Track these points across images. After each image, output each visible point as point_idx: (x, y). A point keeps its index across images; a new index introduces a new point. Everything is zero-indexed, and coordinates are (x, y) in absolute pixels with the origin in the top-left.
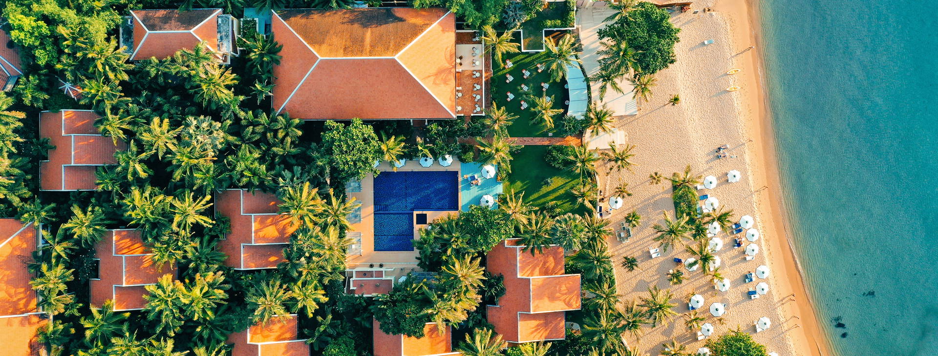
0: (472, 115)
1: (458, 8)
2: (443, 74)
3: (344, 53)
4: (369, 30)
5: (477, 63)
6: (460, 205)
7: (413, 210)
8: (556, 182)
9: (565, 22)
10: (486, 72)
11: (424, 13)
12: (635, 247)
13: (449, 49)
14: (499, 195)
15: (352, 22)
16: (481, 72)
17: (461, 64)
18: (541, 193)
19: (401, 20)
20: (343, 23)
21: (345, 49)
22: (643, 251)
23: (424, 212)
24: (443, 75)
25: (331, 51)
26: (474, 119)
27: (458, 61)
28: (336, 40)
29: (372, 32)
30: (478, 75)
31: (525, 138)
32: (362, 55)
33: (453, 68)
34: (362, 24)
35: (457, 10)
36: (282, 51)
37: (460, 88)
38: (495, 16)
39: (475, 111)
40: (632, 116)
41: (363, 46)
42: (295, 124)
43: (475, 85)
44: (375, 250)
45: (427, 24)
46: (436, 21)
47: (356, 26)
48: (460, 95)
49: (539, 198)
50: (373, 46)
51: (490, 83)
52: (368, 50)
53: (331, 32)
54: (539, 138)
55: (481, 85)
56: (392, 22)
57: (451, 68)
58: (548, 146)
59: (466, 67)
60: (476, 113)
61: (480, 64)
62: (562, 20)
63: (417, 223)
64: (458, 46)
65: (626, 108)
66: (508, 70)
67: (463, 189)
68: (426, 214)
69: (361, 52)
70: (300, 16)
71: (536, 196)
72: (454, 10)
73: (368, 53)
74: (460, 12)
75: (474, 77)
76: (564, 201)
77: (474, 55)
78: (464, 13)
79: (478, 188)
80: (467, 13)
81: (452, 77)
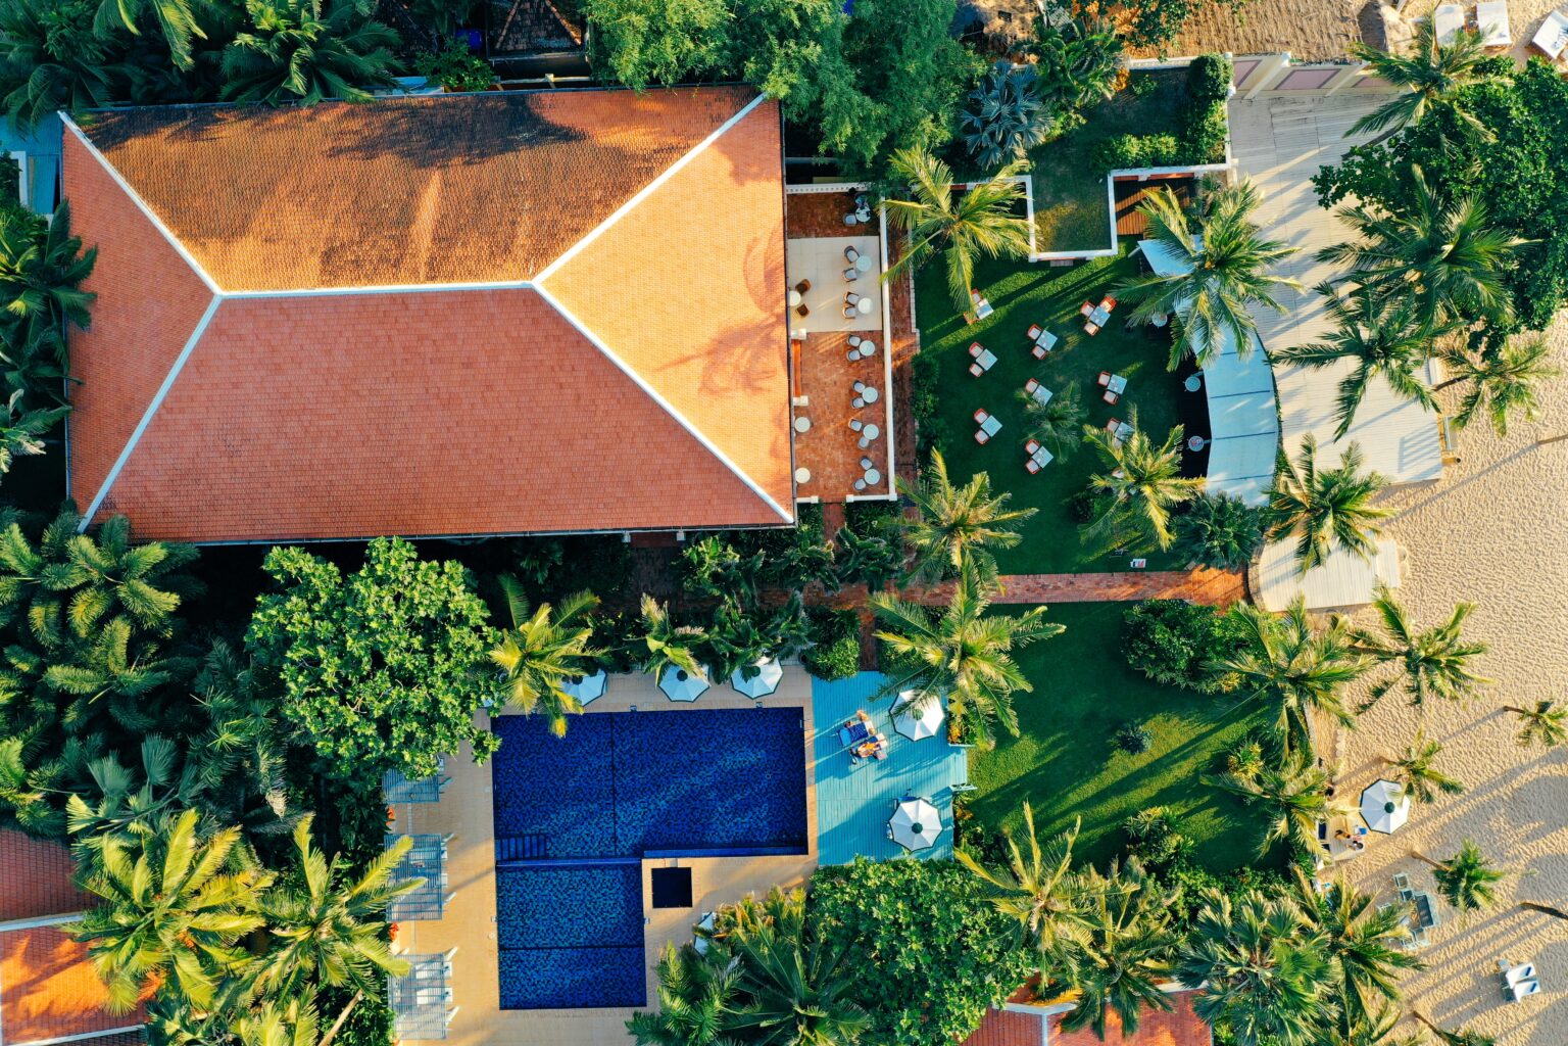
0: (851, 498)
1: (794, 78)
2: (738, 351)
3: (323, 272)
4: (436, 178)
5: (865, 305)
6: (813, 833)
7: (639, 852)
8: (1163, 734)
9: (1194, 141)
10: (895, 336)
11: (655, 107)
12: (1449, 962)
13: (761, 248)
14: (955, 795)
15: (369, 148)
16: (876, 337)
17: (803, 311)
18: (1107, 778)
19: (566, 135)
20: (335, 153)
21: (327, 257)
22: (1476, 976)
23: (682, 863)
24: (740, 356)
25: (269, 265)
26: (858, 515)
27: (795, 299)
28: (294, 220)
29: (446, 184)
30: (867, 348)
31: (1043, 579)
32: (396, 278)
33: (778, 322)
34: (409, 154)
35: (792, 86)
36: (94, 276)
37: (803, 401)
38: (936, 120)
39: (861, 485)
40: (1425, 484)
41: (402, 242)
42: (144, 568)
43: (860, 388)
44: (503, 1007)
45: (671, 149)
46: (703, 136)
47: (386, 162)
48: (803, 424)
49: (1101, 797)
50: (444, 239)
51: (912, 379)
52: (424, 256)
53: (282, 190)
54: (1095, 576)
55: (881, 388)
56: (531, 143)
57: (772, 325)
58: (1129, 604)
59: (824, 320)
60: (863, 492)
61: (873, 308)
62: (1181, 137)
63: (658, 903)
64: (792, 243)
65: (1402, 457)
66: (977, 330)
67: (822, 774)
68: (688, 870)
69: (394, 265)
70: (167, 131)
71: (1090, 789)
72: (777, 86)
73: (423, 270)
74: (804, 98)
75: (855, 356)
76: (1192, 805)
77: (850, 274)
78: (820, 101)
79: (880, 768)
80: (830, 101)
81: (777, 362)
